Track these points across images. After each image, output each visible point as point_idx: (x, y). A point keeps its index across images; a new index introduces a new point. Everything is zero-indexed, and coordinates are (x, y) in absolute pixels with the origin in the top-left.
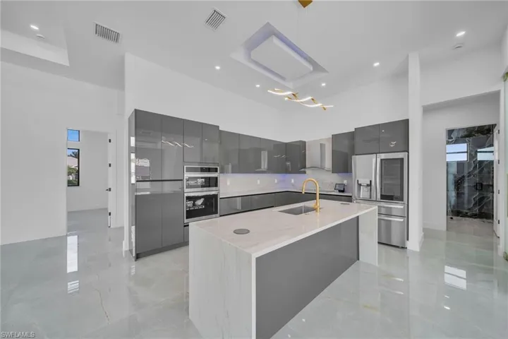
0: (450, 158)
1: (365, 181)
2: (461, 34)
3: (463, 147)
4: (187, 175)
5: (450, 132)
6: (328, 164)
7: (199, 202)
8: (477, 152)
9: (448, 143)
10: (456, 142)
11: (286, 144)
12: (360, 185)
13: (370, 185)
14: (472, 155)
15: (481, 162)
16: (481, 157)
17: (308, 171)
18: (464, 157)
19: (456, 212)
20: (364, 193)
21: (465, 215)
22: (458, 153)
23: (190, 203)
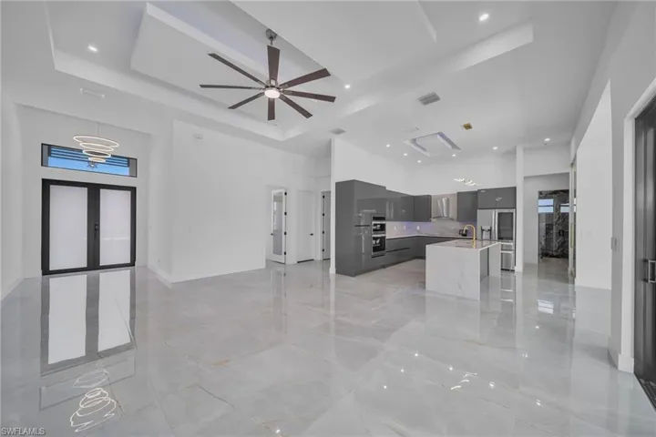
0: (541, 210)
1: (486, 227)
2: (547, 140)
3: (551, 202)
4: (374, 222)
5: (541, 193)
6: (453, 214)
7: (378, 241)
8: (560, 206)
9: (540, 198)
10: (545, 197)
11: (414, 197)
12: (483, 230)
13: (490, 230)
14: (557, 209)
15: (564, 214)
16: (563, 210)
17: (433, 220)
18: (551, 210)
19: (545, 254)
20: (486, 235)
21: (552, 256)
22: (547, 206)
23: (374, 242)
